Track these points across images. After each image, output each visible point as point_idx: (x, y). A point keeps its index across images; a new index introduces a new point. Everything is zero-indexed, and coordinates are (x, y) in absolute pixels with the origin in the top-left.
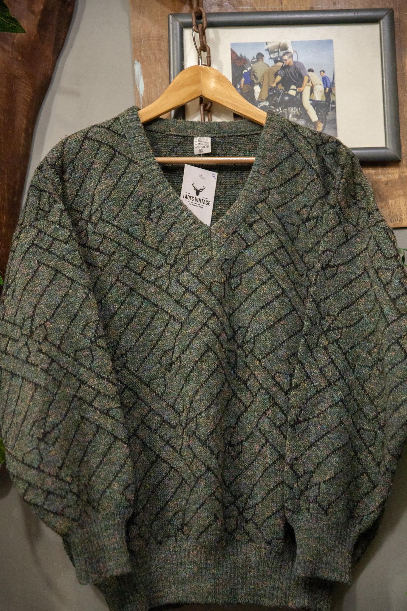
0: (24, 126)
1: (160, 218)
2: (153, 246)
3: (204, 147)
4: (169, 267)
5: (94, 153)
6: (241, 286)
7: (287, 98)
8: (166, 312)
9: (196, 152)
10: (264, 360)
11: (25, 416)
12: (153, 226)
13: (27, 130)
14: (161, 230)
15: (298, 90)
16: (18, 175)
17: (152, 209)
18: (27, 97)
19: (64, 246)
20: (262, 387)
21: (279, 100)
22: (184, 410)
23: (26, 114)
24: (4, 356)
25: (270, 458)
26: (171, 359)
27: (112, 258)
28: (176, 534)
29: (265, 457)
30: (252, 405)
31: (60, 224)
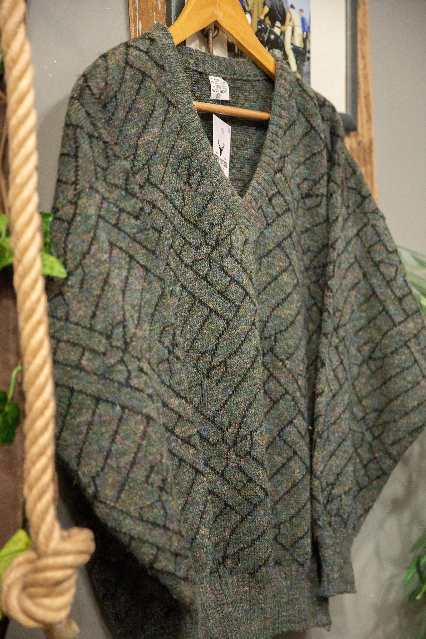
1: (199, 185)
2: (192, 220)
3: (222, 91)
4: (210, 249)
6: (260, 272)
7: (272, 37)
8: (206, 305)
9: (213, 96)
10: (288, 362)
12: (192, 194)
14: (200, 200)
15: (283, 27)
17: (191, 172)
19: (133, 221)
20: (287, 393)
21: (266, 37)
22: (230, 424)
25: (299, 473)
26: (210, 363)
27: (162, 235)
28: (218, 569)
29: (294, 472)
31: (126, 190)
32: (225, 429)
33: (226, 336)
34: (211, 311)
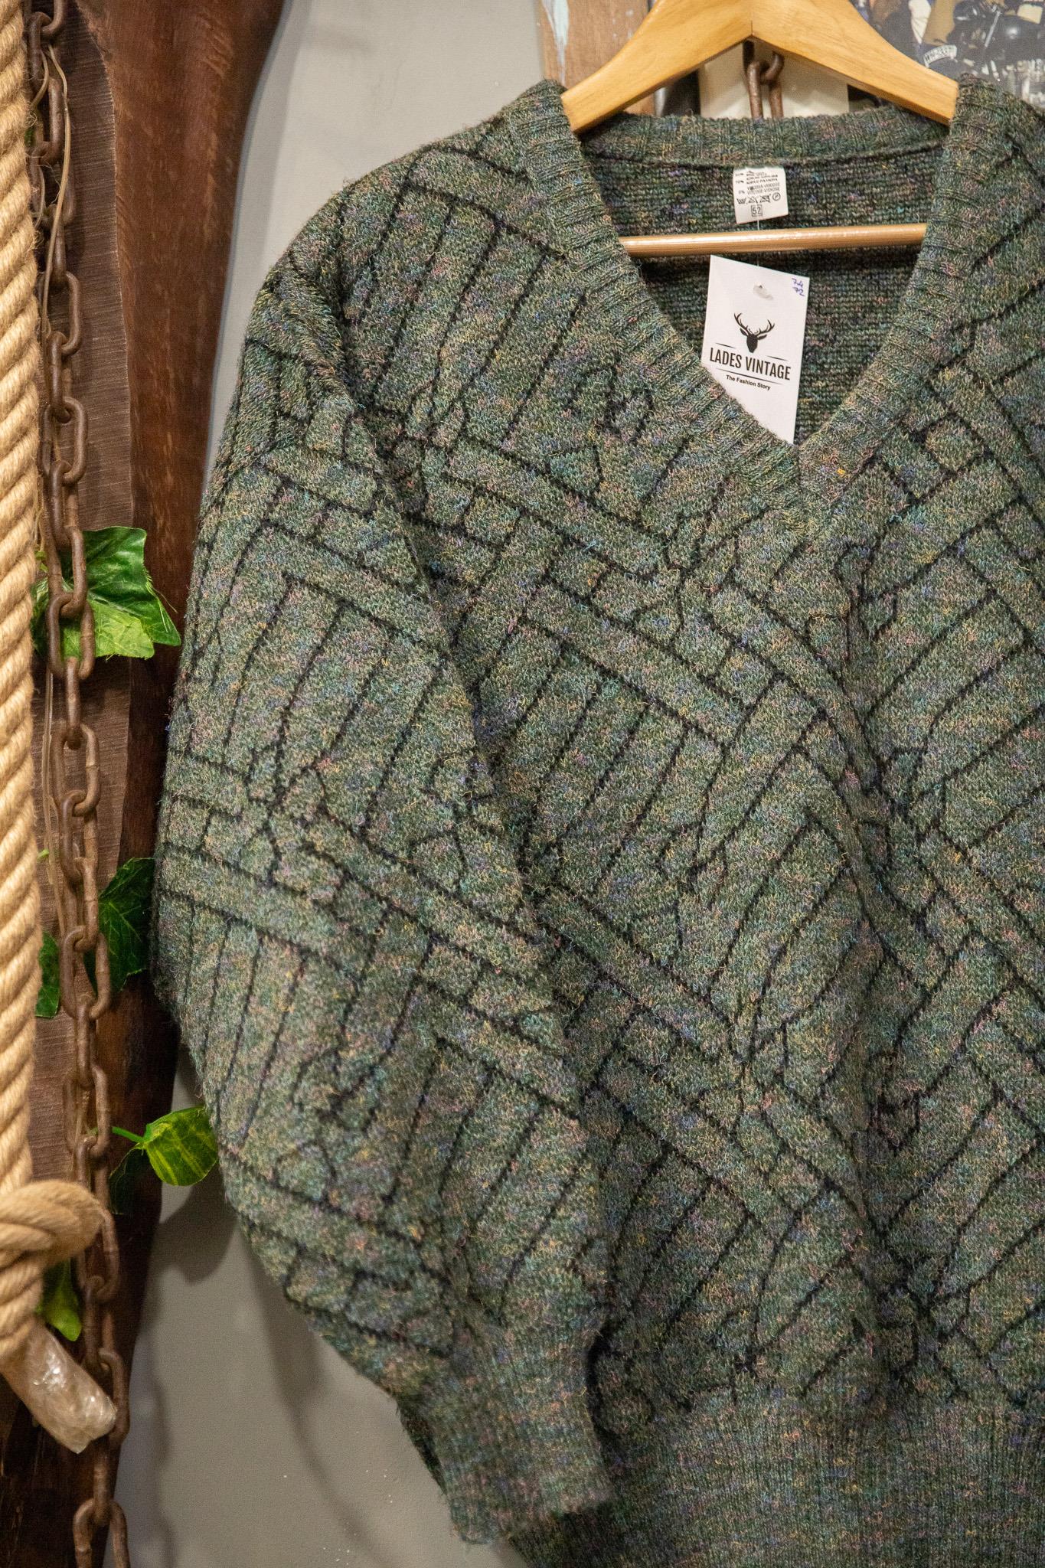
0: (211, 154)
1: (642, 426)
2: (626, 513)
3: (766, 199)
4: (677, 576)
5: (434, 232)
6: (894, 626)
7: (1013, 31)
8: (674, 714)
9: (742, 214)
10: (977, 851)
11: (275, 1046)
12: (623, 451)
13: (220, 165)
14: (649, 464)
16: (202, 307)
17: (616, 399)
18: (217, 63)
19: (359, 524)
20: (975, 932)
21: (988, 39)
22: (741, 1007)
23: (215, 117)
24: (197, 863)
25: (1010, 1146)
26: (694, 855)
27: (504, 555)
28: (732, 1378)
29: (995, 1144)
30: (945, 986)
31: (344, 457)
32: (731, 1018)
33: (721, 783)
34: (687, 727)
